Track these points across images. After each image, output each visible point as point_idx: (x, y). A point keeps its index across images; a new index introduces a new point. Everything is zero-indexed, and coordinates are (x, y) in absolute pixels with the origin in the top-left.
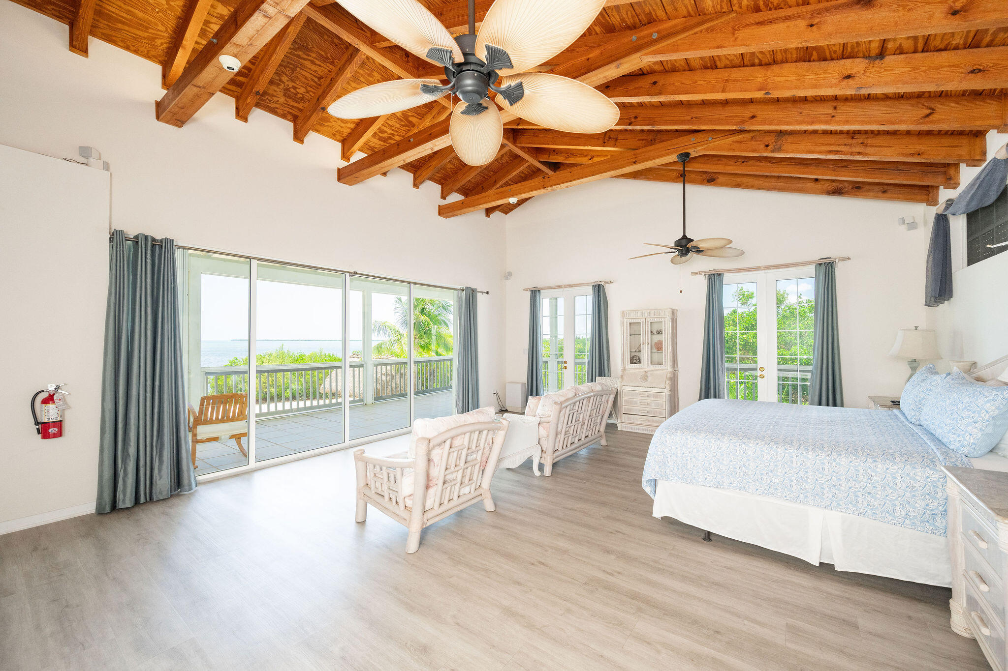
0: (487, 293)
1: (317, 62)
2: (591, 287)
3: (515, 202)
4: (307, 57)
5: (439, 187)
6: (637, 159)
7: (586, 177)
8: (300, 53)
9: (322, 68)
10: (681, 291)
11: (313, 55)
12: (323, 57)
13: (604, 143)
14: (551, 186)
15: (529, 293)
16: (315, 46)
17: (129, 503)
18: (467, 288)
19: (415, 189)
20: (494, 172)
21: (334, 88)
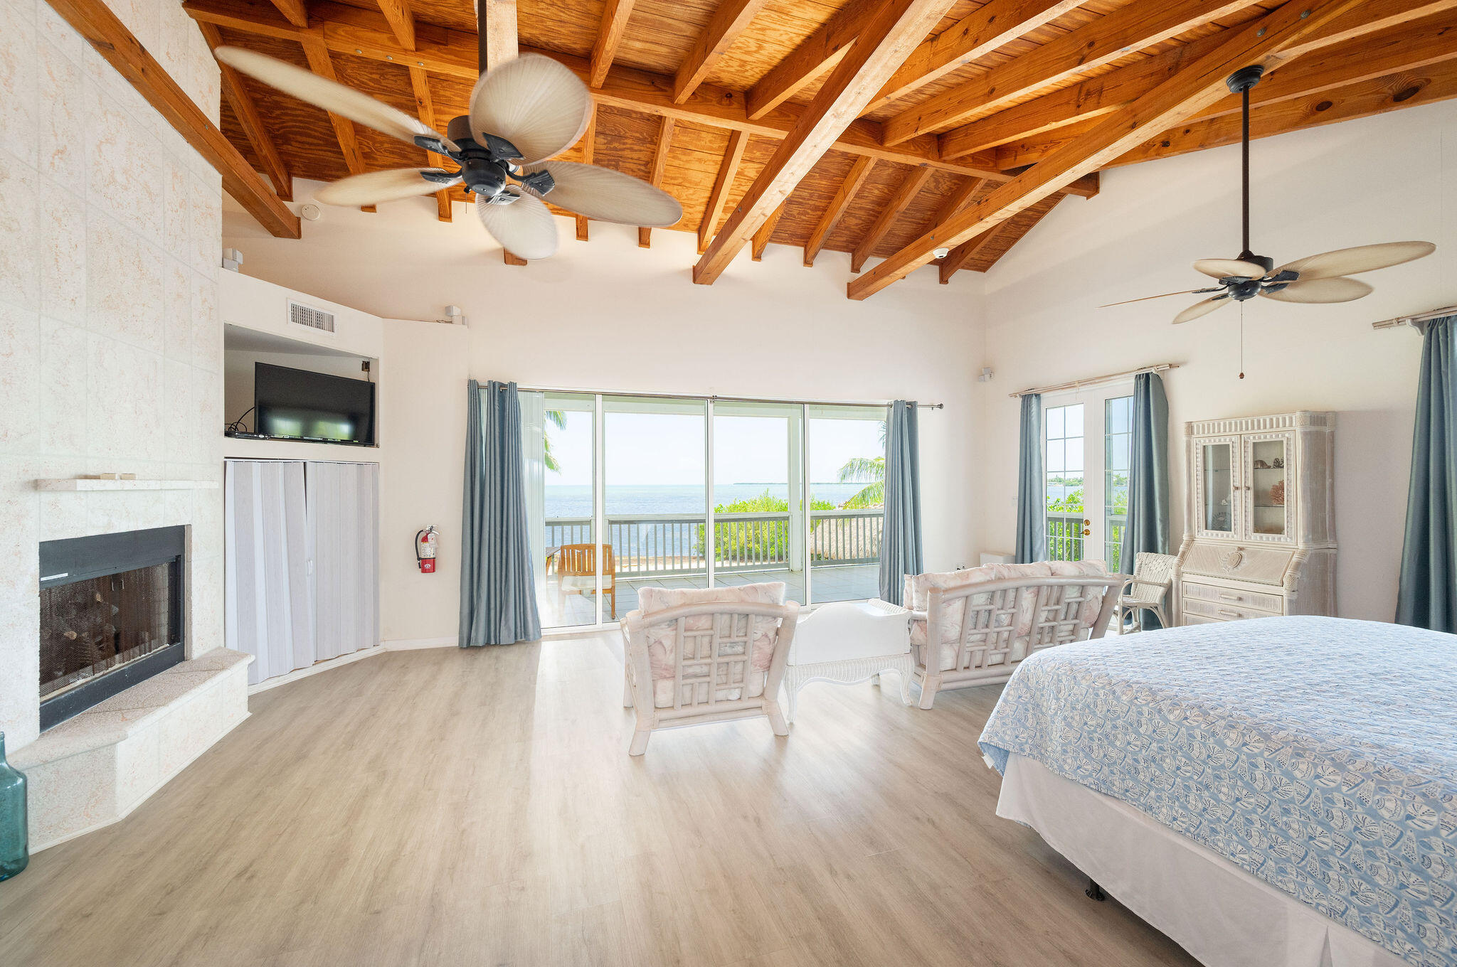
0: (941, 406)
1: (636, 147)
2: (1133, 381)
3: (945, 255)
4: (624, 146)
5: (849, 256)
6: (1136, 119)
7: (1046, 181)
8: (616, 145)
9: (644, 152)
10: (1242, 376)
11: (629, 141)
12: (640, 139)
13: (1079, 106)
14: (990, 215)
15: (1020, 400)
16: (627, 131)
17: (481, 642)
18: (896, 402)
19: (807, 268)
20: (932, 211)
21: (657, 173)
